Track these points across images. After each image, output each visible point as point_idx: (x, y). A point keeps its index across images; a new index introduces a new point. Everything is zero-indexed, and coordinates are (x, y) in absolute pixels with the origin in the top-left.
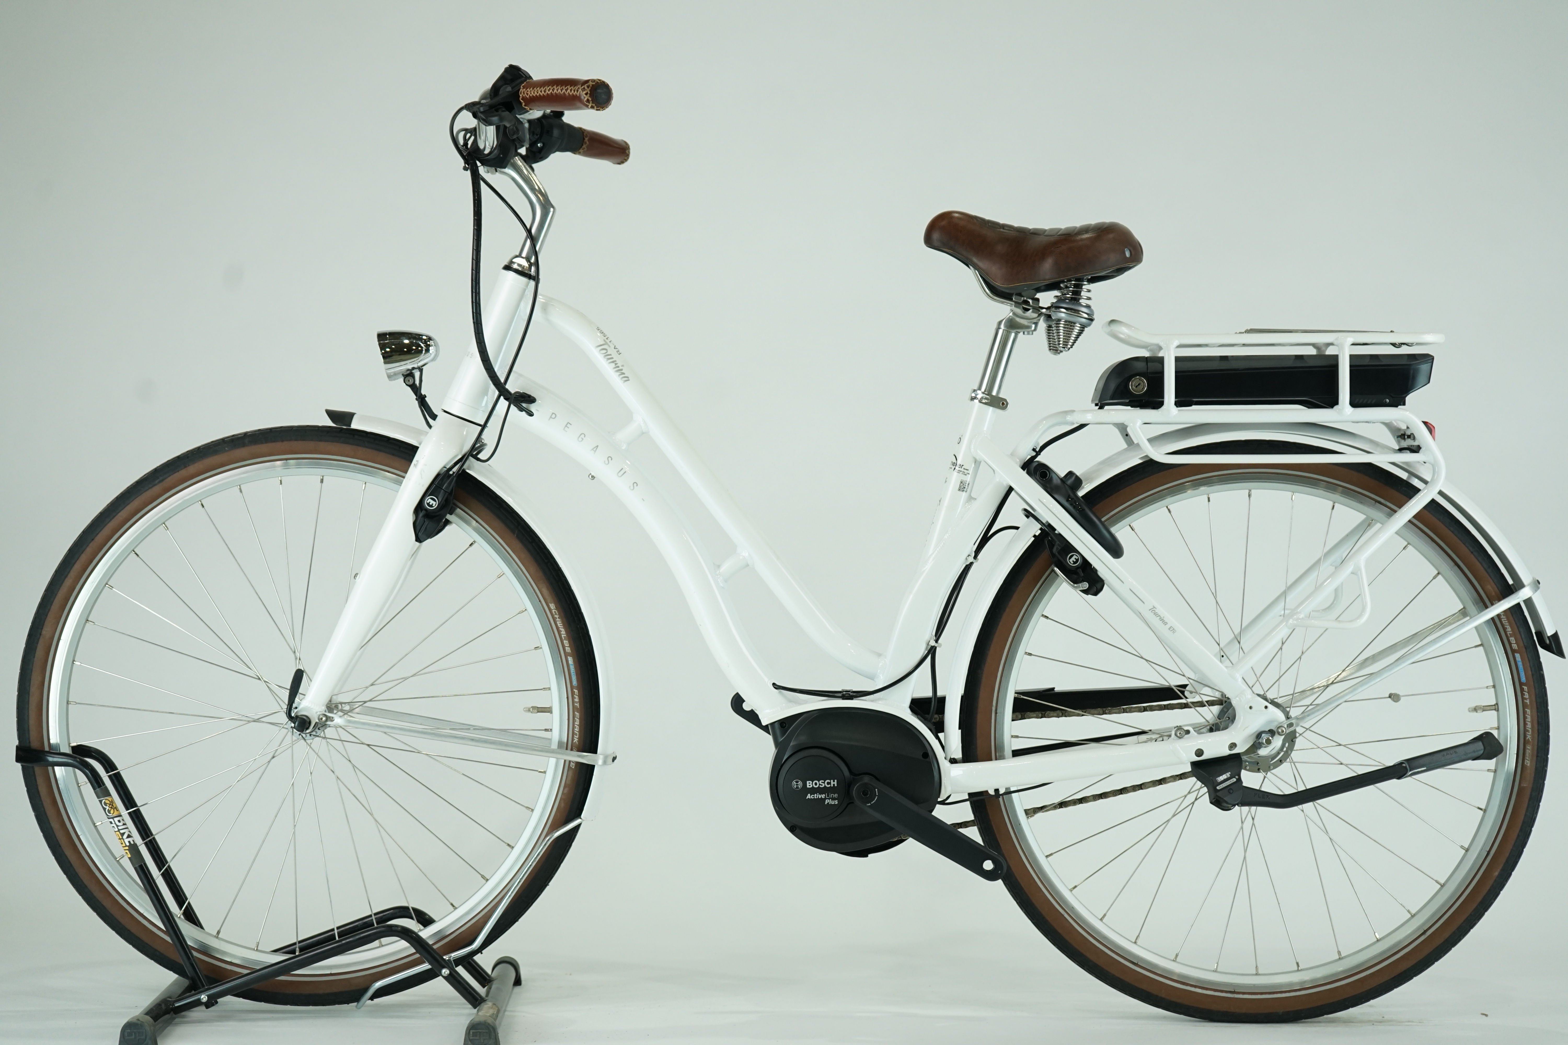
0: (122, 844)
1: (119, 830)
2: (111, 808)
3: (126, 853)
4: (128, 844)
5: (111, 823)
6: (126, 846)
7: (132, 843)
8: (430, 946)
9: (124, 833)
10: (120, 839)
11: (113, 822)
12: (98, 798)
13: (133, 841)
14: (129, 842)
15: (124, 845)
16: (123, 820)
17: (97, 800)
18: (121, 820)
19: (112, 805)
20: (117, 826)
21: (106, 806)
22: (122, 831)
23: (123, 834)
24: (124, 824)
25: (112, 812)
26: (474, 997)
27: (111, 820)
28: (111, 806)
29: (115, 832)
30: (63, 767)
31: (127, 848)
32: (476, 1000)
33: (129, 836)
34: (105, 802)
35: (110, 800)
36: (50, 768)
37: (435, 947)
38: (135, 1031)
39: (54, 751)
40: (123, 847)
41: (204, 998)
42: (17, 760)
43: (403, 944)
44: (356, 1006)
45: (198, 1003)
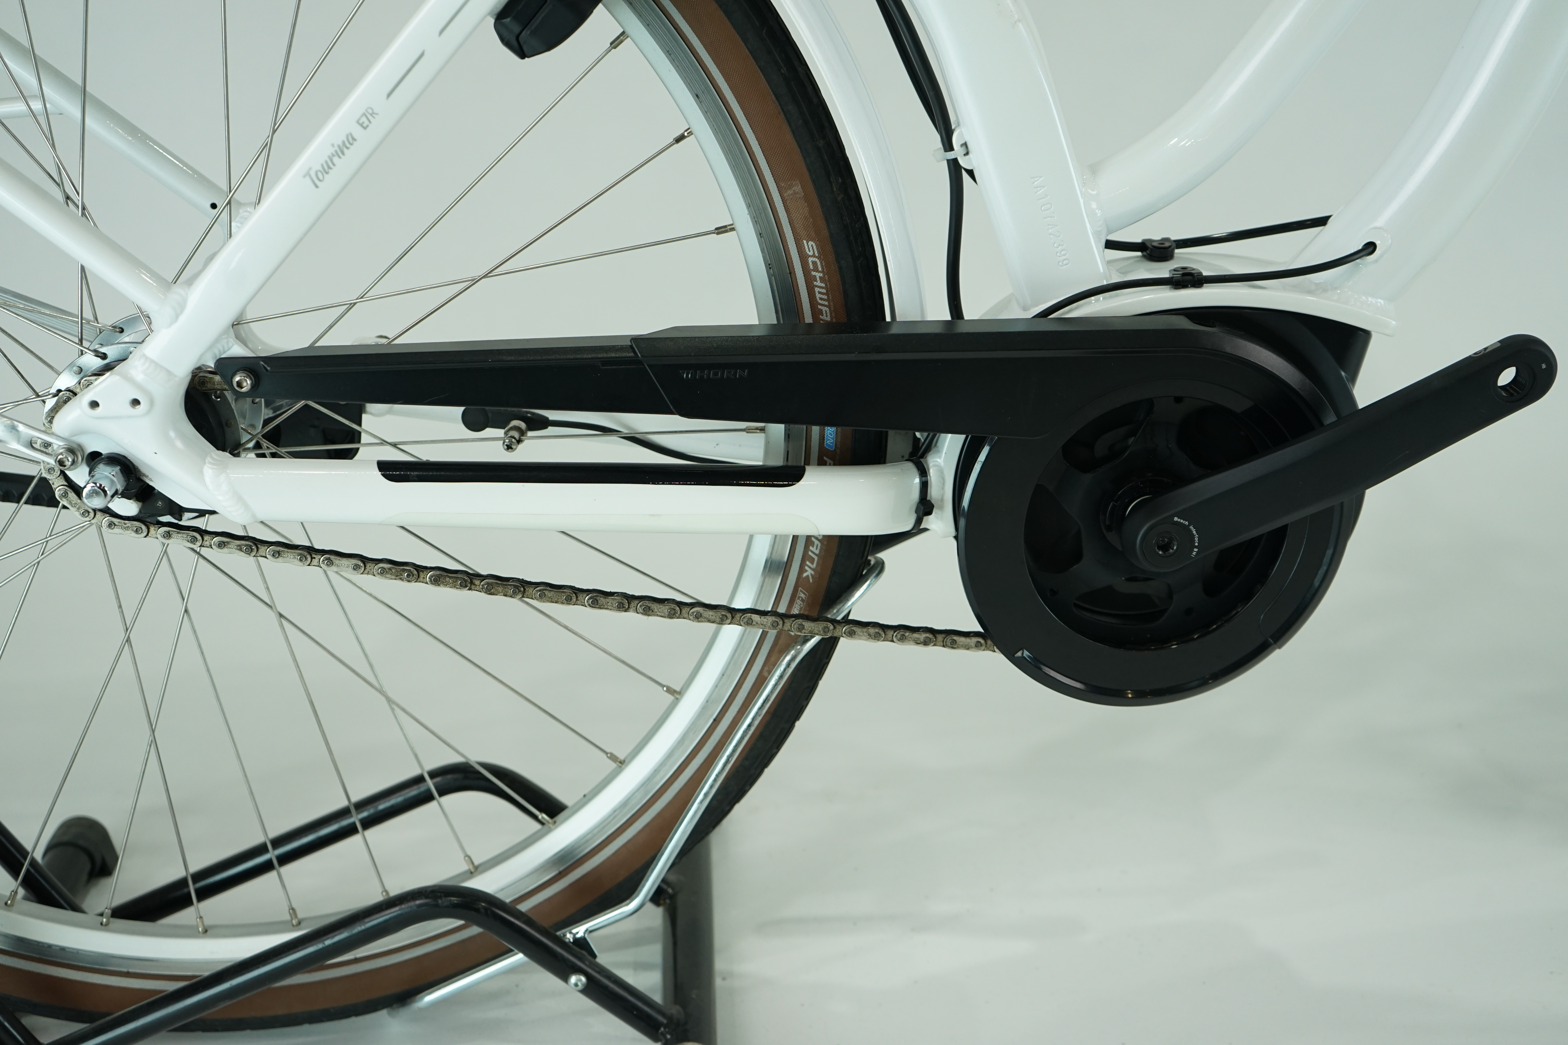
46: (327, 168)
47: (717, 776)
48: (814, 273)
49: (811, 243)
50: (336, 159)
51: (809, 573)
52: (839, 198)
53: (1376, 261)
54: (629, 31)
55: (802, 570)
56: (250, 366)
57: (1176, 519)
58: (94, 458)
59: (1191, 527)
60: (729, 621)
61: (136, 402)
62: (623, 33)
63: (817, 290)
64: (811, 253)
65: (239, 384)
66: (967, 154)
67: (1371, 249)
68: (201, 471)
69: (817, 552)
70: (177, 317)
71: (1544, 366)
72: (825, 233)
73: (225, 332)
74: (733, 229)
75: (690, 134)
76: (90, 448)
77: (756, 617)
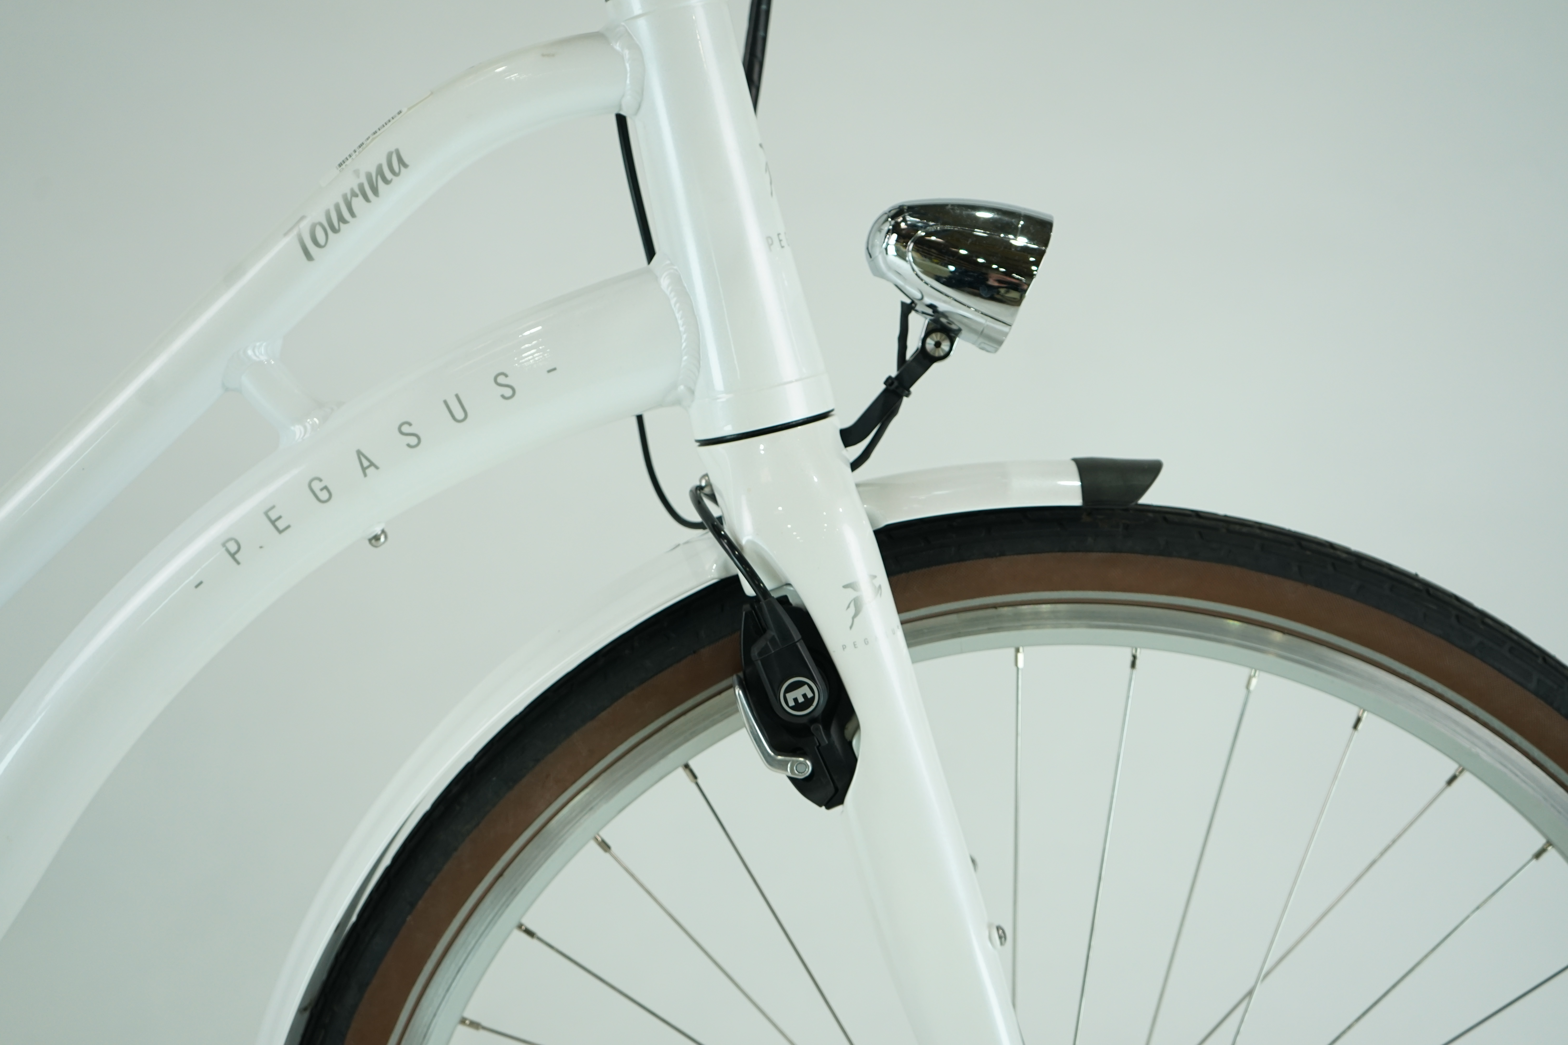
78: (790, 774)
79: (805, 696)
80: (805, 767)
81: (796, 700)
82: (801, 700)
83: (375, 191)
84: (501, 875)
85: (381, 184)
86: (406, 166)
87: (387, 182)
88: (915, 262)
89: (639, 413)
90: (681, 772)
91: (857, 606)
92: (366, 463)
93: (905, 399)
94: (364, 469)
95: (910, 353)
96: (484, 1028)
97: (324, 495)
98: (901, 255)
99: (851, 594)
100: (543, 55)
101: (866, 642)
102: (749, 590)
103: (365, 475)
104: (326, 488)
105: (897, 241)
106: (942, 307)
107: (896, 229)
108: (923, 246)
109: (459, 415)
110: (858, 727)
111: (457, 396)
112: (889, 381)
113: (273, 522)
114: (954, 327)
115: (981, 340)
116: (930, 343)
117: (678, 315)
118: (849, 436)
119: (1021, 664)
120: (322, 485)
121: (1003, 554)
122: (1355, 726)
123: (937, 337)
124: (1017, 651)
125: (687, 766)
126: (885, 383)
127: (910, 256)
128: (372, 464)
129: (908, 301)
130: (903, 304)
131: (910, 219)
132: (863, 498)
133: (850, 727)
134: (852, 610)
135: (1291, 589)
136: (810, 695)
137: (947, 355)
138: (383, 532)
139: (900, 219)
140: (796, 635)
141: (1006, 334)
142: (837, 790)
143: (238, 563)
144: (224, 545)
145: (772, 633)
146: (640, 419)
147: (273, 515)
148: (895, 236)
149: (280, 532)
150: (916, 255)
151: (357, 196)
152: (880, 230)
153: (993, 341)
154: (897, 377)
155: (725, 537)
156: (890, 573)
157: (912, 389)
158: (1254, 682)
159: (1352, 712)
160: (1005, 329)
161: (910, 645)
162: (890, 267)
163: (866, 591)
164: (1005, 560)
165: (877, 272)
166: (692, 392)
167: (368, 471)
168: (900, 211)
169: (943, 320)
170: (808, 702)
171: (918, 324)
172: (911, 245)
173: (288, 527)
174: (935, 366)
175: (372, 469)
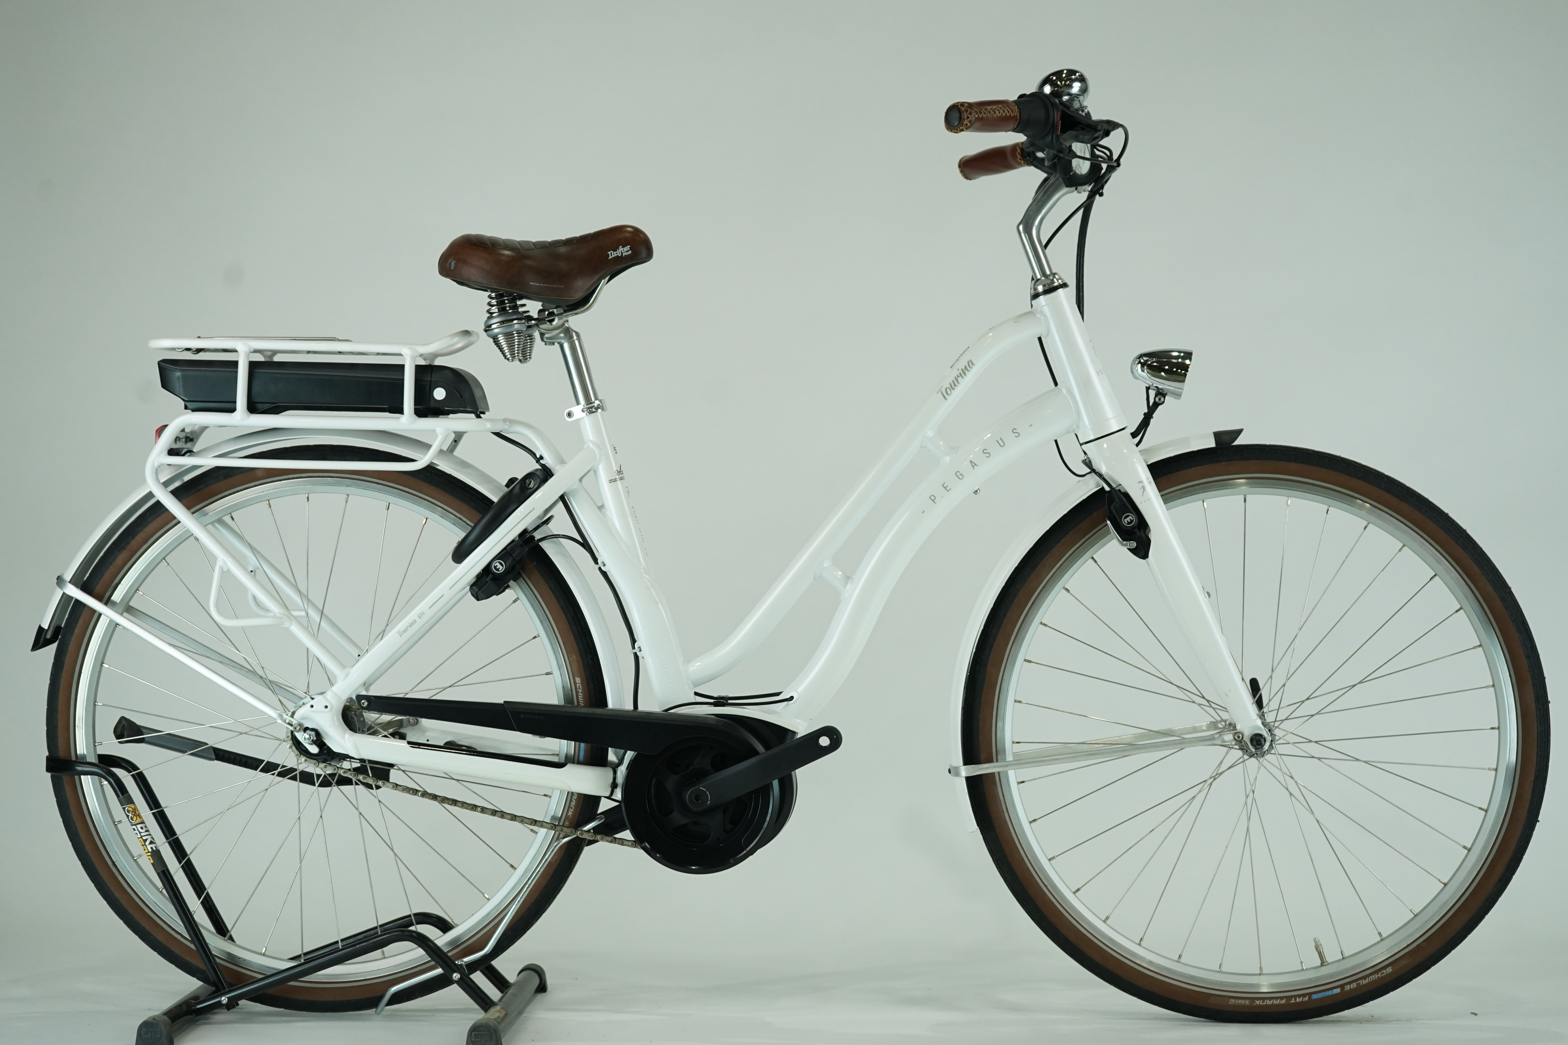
0: (145, 850)
1: (142, 837)
2: (134, 815)
3: (149, 859)
4: (150, 850)
5: (134, 829)
6: (149, 852)
7: (154, 849)
8: (445, 954)
9: (147, 840)
10: (143, 845)
11: (136, 829)
12: (122, 806)
13: (156, 847)
14: (152, 848)
15: (147, 851)
16: (146, 827)
17: (120, 808)
18: (144, 827)
19: (135, 813)
20: (140, 833)
21: (129, 813)
22: (144, 838)
23: (145, 841)
24: (146, 831)
25: (135, 819)
26: (484, 1001)
27: (134, 827)
28: (133, 813)
29: (139, 838)
30: (89, 776)
31: (150, 854)
32: (486, 1004)
33: (151, 843)
34: (128, 810)
35: (133, 808)
36: (77, 777)
37: (450, 954)
38: (152, 1029)
39: (82, 761)
40: (146, 853)
41: (224, 1000)
42: (48, 770)
43: (420, 952)
44: (376, 1012)
45: (219, 1005)
46: (405, 631)
47: (524, 893)
48: (579, 690)
49: (578, 678)
50: (409, 628)
51: (570, 813)
52: (590, 663)
53: (794, 703)
54: (520, 597)
55: (568, 812)
56: (367, 698)
57: (701, 788)
58: (306, 729)
59: (707, 792)
60: (534, 824)
61: (326, 707)
62: (517, 598)
63: (580, 697)
64: (578, 682)
65: (363, 703)
66: (641, 651)
67: (792, 698)
68: (344, 736)
69: (574, 804)
70: (346, 678)
71: (835, 737)
72: (584, 675)
73: (361, 685)
74: (552, 674)
75: (539, 636)
76: (306, 726)
77: (544, 824)
78: (1129, 547)
79: (1130, 519)
80: (1134, 544)
81: (1128, 521)
82: (1129, 521)
83: (965, 374)
84: (1033, 603)
85: (966, 372)
86: (974, 365)
87: (968, 371)
88: (1148, 372)
89: (1055, 439)
90: (1091, 560)
91: (1144, 488)
92: (973, 464)
93: (1152, 419)
94: (973, 466)
95: (1151, 404)
96: (1033, 662)
97: (961, 477)
98: (1143, 371)
99: (1141, 485)
100: (1015, 322)
101: (1148, 500)
102: (1107, 489)
103: (974, 468)
104: (961, 474)
105: (1141, 366)
106: (1160, 386)
107: (1140, 362)
108: (1150, 367)
109: (1002, 444)
110: (1150, 531)
111: (1001, 438)
112: (1145, 414)
113: (945, 488)
114: (1164, 393)
115: (1174, 396)
116: (1157, 399)
117: (1071, 402)
118: (1134, 435)
119: (1205, 507)
120: (960, 474)
121: (1192, 467)
122: (1327, 512)
123: (1159, 396)
124: (1203, 501)
125: (1093, 558)
126: (1144, 415)
127: (1146, 371)
128: (975, 464)
129: (1148, 386)
130: (1146, 387)
131: (1144, 358)
132: (1142, 455)
133: (1147, 531)
134: (1142, 490)
135: (1293, 466)
136: (1132, 519)
137: (1163, 402)
138: (978, 489)
139: (1141, 359)
140: (1125, 500)
141: (1182, 393)
142: (1146, 552)
143: (935, 503)
144: (930, 498)
145: (1117, 500)
146: (1056, 441)
147: (945, 486)
148: (1140, 365)
149: (948, 491)
150: (1148, 370)
151: (959, 377)
152: (1135, 363)
153: (1178, 395)
154: (1148, 412)
155: (1097, 472)
156: (1154, 479)
157: (1153, 416)
158: (1289, 501)
159: (1326, 507)
160: (1181, 390)
161: (1165, 504)
162: (1139, 375)
163: (1146, 483)
164: (1193, 469)
165: (1136, 378)
166: (1078, 427)
167: (974, 467)
168: (1141, 356)
169: (1161, 391)
170: (1132, 521)
171: (1152, 393)
172: (1145, 367)
173: (950, 489)
174: (1160, 407)
175: (976, 466)
